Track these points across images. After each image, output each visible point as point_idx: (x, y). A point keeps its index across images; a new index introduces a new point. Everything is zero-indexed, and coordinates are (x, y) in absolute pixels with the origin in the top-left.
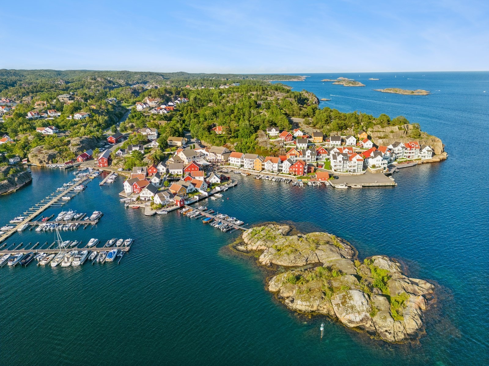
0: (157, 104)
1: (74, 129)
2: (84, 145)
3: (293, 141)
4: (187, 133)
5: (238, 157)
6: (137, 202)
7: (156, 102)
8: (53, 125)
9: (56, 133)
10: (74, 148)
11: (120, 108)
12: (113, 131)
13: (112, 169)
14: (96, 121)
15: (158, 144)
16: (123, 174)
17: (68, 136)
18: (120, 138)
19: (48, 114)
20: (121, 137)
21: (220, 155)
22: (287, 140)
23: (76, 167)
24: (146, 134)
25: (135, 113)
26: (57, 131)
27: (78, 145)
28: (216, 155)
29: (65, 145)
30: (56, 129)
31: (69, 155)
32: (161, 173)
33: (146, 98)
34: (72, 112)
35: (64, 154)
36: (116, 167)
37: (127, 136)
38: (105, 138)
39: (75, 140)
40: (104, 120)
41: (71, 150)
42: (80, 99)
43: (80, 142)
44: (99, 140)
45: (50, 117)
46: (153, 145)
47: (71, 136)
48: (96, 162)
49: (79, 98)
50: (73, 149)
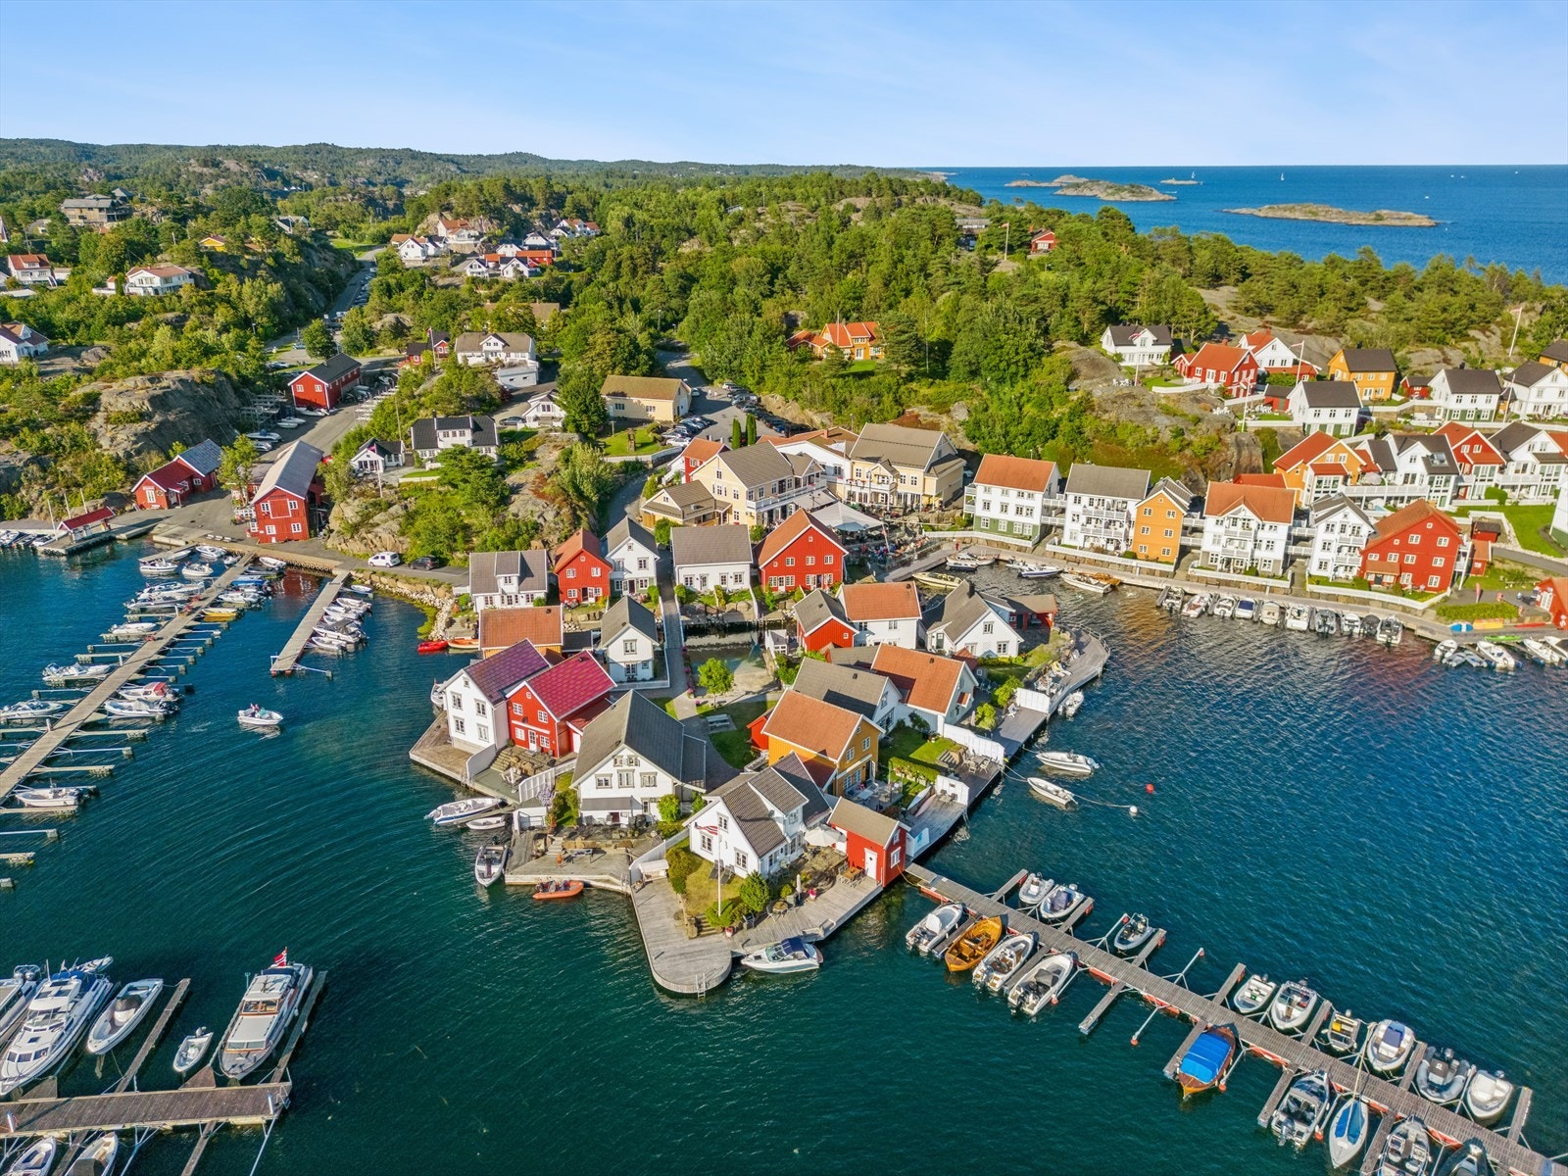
0: (479, 242)
1: (122, 340)
2: (171, 417)
3: (1261, 396)
4: (672, 359)
5: (1026, 483)
6: (559, 840)
7: (472, 233)
8: (22, 319)
9: (36, 356)
10: (121, 437)
11: (329, 255)
12: (313, 350)
13: (332, 554)
14: (229, 302)
15: (559, 412)
16: (404, 588)
17: (90, 371)
18: (348, 381)
19: (8, 273)
20: (354, 377)
21: (919, 473)
22: (1234, 388)
23: (130, 539)
24: (481, 360)
25: (398, 275)
26: (43, 347)
27: (142, 416)
28: (893, 471)
29: (71, 415)
30: (33, 340)
31: (91, 474)
32: (632, 583)
33: (433, 218)
34: (117, 265)
35: (65, 466)
36: (355, 547)
37: (382, 373)
38: (278, 381)
39: (125, 394)
40: (264, 299)
41: (105, 442)
42: (154, 214)
43: (152, 400)
44: (246, 390)
45: (16, 285)
46: (536, 419)
47: (106, 373)
48: (239, 513)
49: (150, 210)
50: (113, 441)
